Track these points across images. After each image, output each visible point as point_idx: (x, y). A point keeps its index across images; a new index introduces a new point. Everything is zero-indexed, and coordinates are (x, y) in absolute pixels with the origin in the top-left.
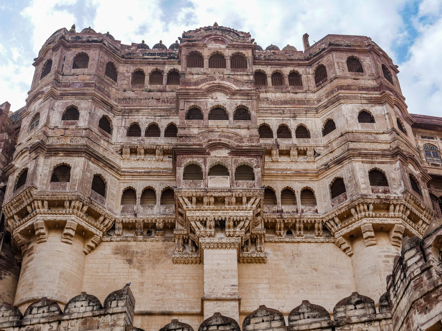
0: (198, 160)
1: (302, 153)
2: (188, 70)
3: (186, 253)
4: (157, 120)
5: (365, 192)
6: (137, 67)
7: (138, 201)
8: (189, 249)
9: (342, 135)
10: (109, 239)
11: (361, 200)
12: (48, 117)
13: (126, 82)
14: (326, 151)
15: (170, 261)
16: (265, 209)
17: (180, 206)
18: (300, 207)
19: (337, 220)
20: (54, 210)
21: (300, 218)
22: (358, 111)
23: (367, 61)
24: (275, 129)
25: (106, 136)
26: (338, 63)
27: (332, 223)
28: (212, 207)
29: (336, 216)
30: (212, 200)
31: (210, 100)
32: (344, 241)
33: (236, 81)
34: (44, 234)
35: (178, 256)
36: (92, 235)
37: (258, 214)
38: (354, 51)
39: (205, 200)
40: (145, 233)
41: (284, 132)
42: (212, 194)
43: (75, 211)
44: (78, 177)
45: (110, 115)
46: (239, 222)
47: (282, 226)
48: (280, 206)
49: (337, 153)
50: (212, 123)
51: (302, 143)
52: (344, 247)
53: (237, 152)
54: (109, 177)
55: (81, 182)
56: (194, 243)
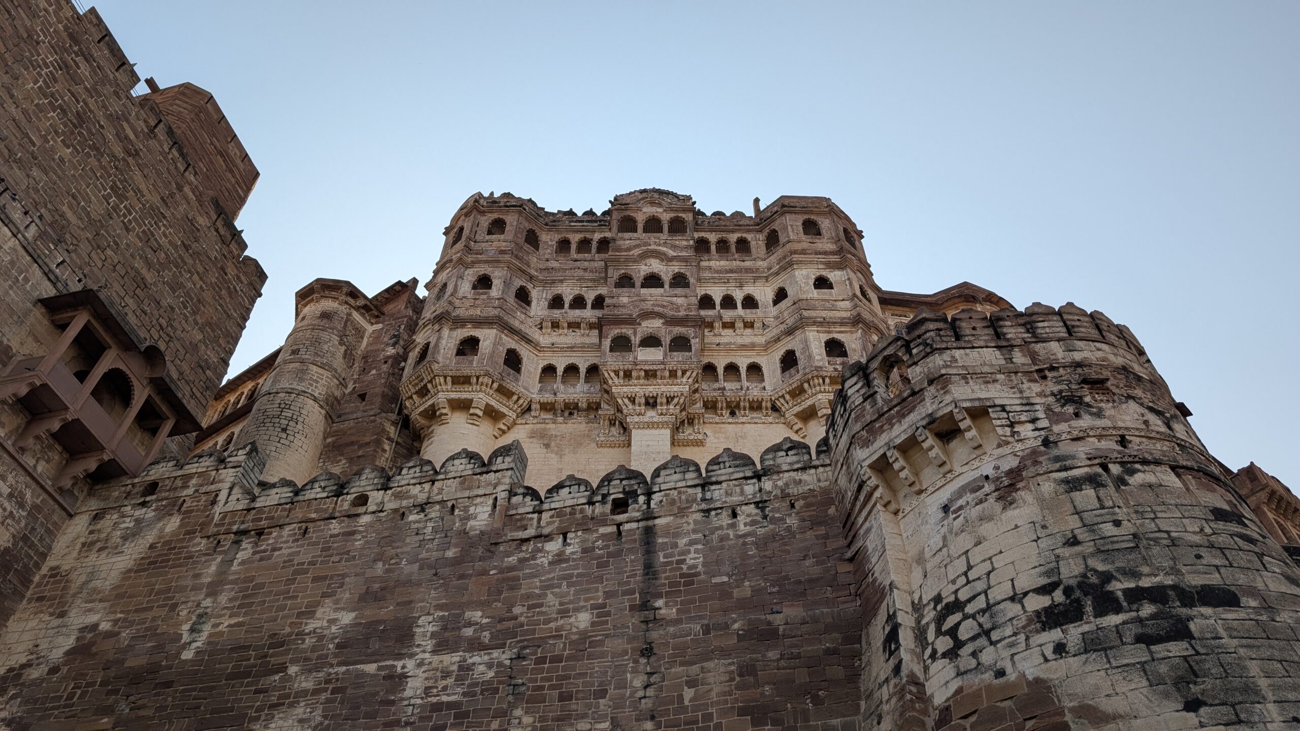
0: (627, 331)
1: (749, 325)
2: (620, 235)
3: (613, 436)
4: (583, 292)
5: (820, 364)
6: (563, 235)
7: (559, 378)
8: (615, 431)
9: (795, 303)
10: (524, 421)
11: (815, 373)
12: (456, 286)
13: (549, 251)
14: (776, 323)
15: (594, 445)
16: (704, 386)
17: (606, 382)
18: (745, 384)
19: (788, 397)
20: (458, 387)
21: (745, 395)
22: (813, 277)
23: (825, 224)
24: (718, 300)
25: (524, 308)
26: (792, 226)
27: (782, 400)
28: (642, 381)
29: (789, 393)
30: (643, 373)
31: (643, 267)
32: (796, 420)
33: (674, 247)
34: (446, 414)
35: (603, 439)
36: (504, 415)
37: (696, 391)
38: (811, 212)
39: (634, 374)
40: (566, 414)
41: (729, 302)
42: (642, 367)
43: (484, 388)
44: (487, 351)
45: (529, 286)
46: (673, 398)
47: (724, 405)
48: (722, 383)
49: (790, 322)
50: (644, 291)
51: (749, 315)
52: (796, 428)
53: (672, 321)
54: (524, 352)
55: (492, 355)
56: (621, 423)
